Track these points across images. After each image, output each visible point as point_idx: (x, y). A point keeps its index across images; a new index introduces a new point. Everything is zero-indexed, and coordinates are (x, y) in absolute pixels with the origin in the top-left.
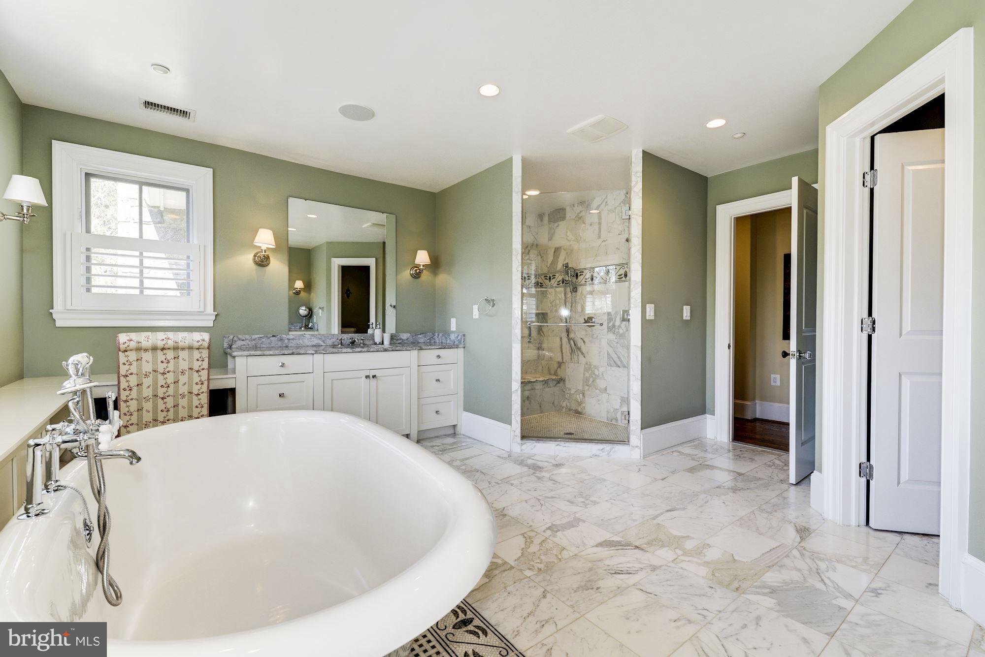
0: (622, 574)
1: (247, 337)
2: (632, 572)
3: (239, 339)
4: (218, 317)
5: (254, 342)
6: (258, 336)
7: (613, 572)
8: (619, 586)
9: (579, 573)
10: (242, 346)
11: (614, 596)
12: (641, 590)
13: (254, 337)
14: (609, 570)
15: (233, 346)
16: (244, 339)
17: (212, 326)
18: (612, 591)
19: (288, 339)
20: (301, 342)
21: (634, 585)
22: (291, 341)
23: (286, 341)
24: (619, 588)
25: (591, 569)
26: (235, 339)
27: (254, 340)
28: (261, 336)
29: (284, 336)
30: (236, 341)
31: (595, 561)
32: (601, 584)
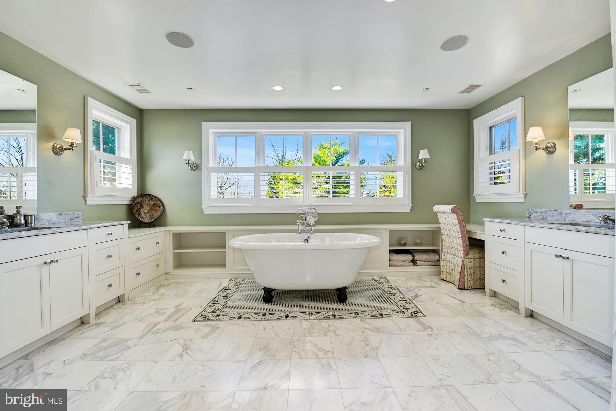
0: (257, 364)
1: (539, 210)
2: (253, 368)
3: (534, 211)
4: (527, 196)
5: (542, 214)
6: (545, 210)
7: (262, 362)
8: (252, 357)
9: (276, 351)
10: (536, 216)
11: (250, 351)
12: (241, 361)
13: (543, 210)
14: (265, 361)
15: (531, 216)
16: (537, 211)
17: (523, 202)
18: (253, 352)
19: (566, 214)
20: (576, 216)
21: (246, 361)
22: (568, 215)
23: (564, 215)
24: (252, 356)
25: (274, 356)
26: (532, 211)
27: (543, 212)
28: (547, 210)
29: (563, 210)
30: (532, 213)
31: (277, 361)
32: (261, 353)
